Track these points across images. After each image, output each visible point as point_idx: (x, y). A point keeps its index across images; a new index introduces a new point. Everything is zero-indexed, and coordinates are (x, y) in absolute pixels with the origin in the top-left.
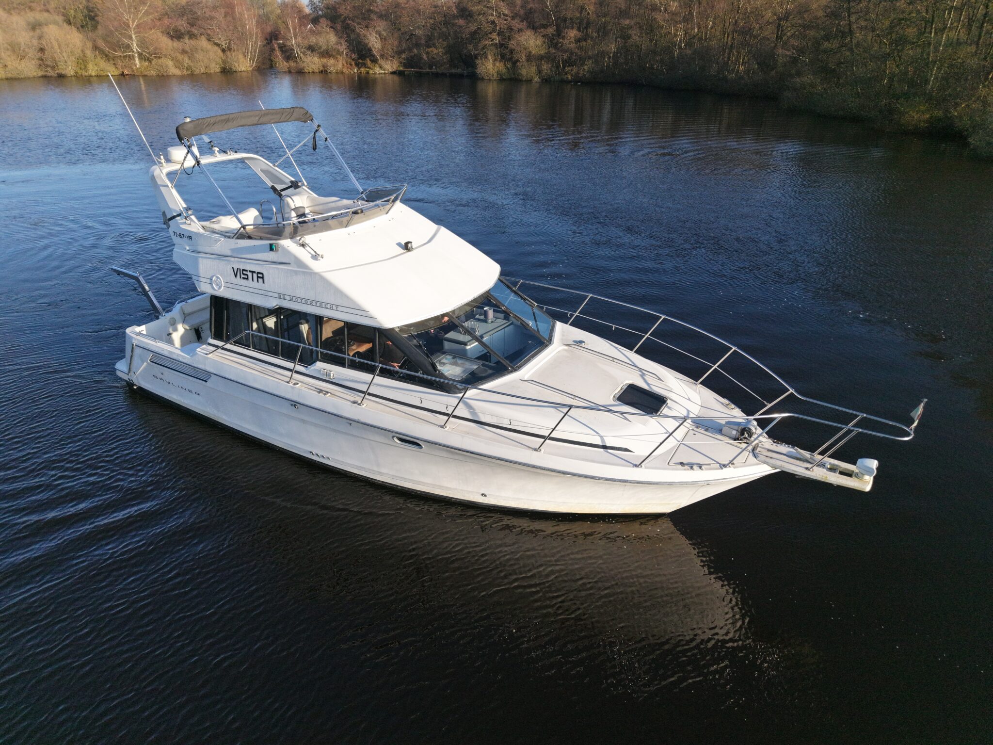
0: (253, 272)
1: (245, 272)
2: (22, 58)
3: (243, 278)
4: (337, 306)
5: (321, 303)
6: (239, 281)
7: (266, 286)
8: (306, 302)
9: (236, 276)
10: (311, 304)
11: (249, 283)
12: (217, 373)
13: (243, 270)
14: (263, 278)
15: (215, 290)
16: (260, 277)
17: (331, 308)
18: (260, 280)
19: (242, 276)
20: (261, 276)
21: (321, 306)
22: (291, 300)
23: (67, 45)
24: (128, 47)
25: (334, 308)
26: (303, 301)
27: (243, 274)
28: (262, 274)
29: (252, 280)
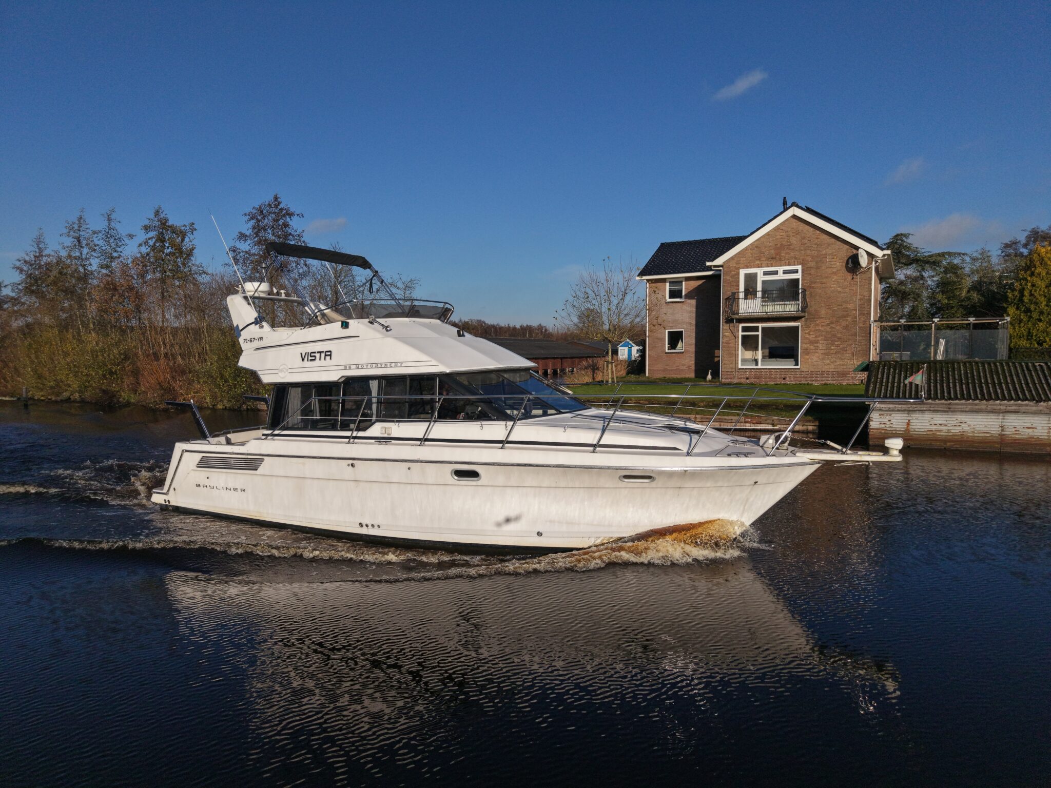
0: (320, 353)
1: (312, 355)
3: (311, 360)
4: (401, 363)
5: (386, 363)
6: (307, 364)
7: (334, 361)
8: (372, 366)
9: (303, 360)
10: (377, 367)
11: (317, 362)
12: (272, 453)
13: (312, 353)
14: (330, 355)
15: (281, 378)
17: (396, 366)
18: (328, 358)
19: (310, 358)
20: (329, 353)
21: (386, 367)
22: (357, 368)
25: (399, 365)
26: (369, 366)
27: (311, 356)
28: (330, 351)
29: (320, 359)
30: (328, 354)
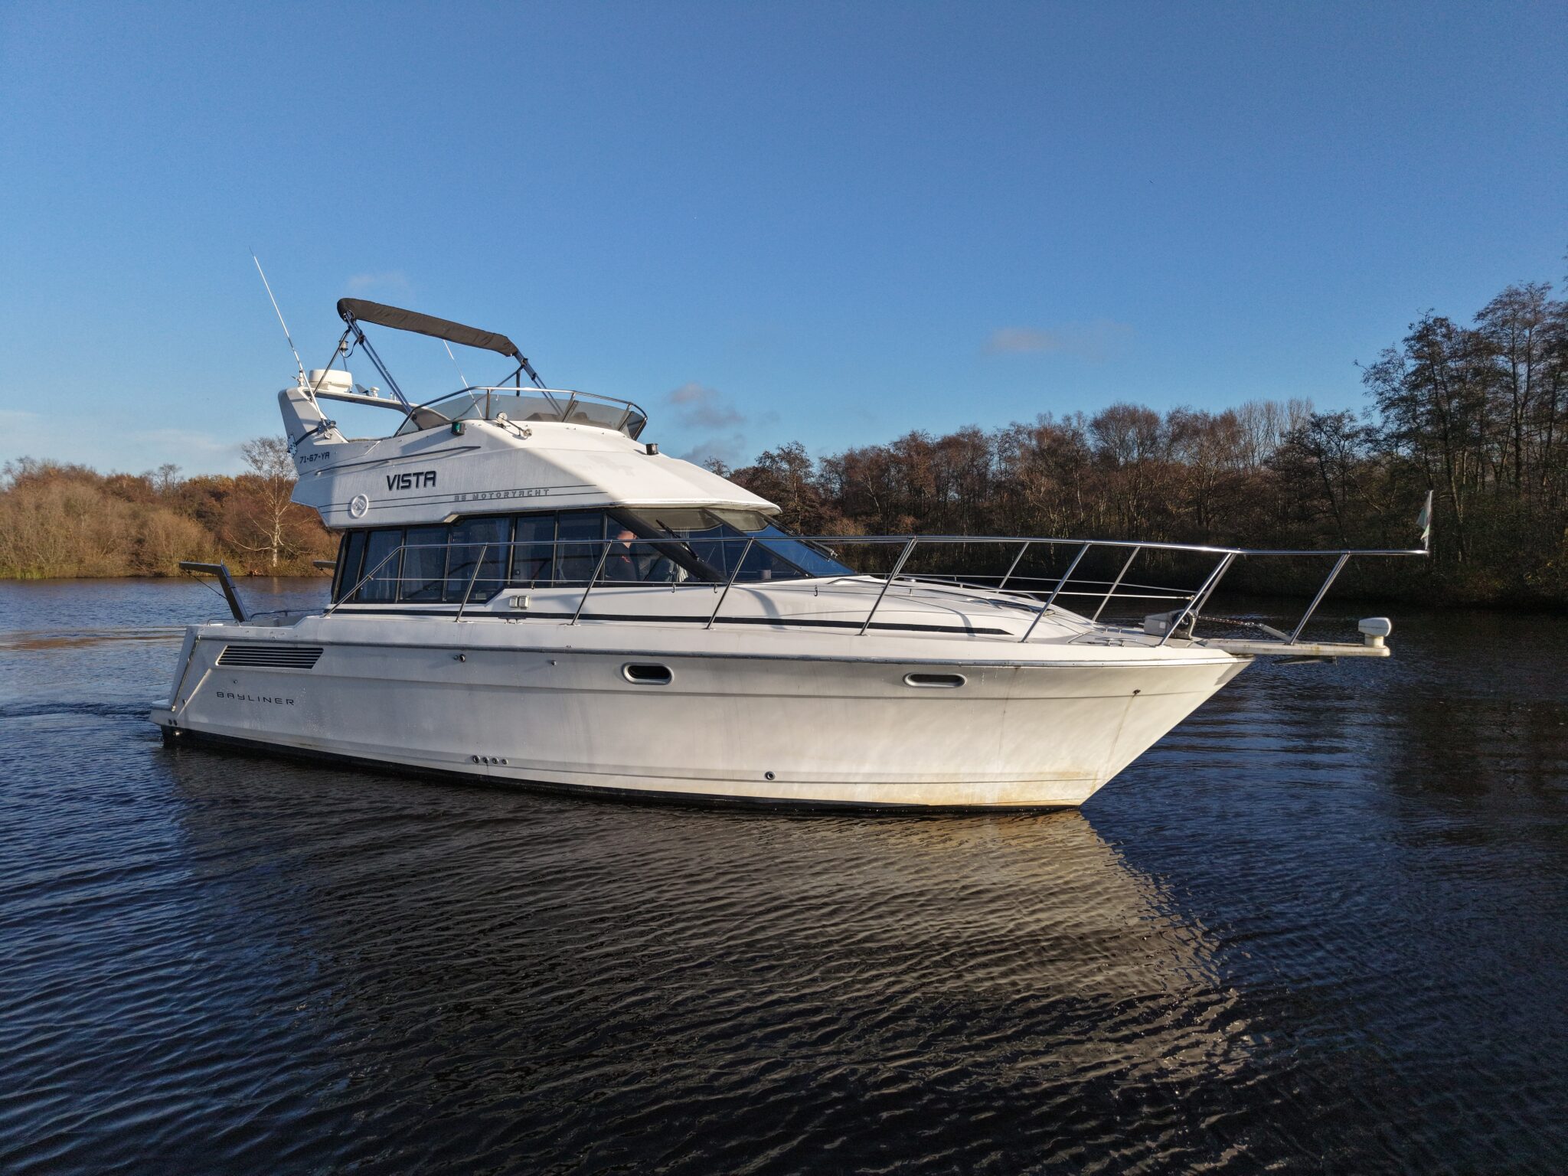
0: (418, 475)
1: (406, 478)
2: (110, 551)
3: (403, 487)
4: (546, 489)
5: (521, 491)
6: (396, 493)
7: (439, 489)
8: (499, 495)
9: (391, 487)
10: (506, 497)
11: (413, 491)
12: (336, 640)
13: (404, 475)
14: (434, 479)
15: (354, 517)
16: (430, 479)
17: (538, 495)
18: (430, 483)
19: (401, 484)
20: (432, 475)
21: (522, 496)
22: (476, 499)
23: (179, 536)
24: (267, 540)
25: (543, 492)
26: (494, 496)
27: (403, 481)
28: (434, 473)
29: (417, 486)
30: (431, 477)
